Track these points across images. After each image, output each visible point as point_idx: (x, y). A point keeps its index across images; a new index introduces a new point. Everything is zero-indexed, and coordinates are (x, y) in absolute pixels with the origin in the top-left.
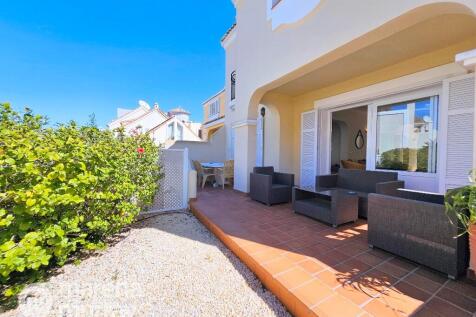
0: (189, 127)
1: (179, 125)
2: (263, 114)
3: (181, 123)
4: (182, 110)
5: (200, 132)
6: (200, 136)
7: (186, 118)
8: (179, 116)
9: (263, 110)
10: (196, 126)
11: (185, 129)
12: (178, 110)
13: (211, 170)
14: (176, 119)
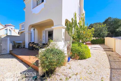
0: (14, 31)
1: (10, 30)
2: (34, 30)
3: (11, 29)
4: (11, 25)
5: (19, 32)
6: (19, 34)
7: (13, 27)
8: (10, 27)
9: (34, 29)
10: (17, 31)
11: (12, 31)
12: (10, 25)
13: (19, 43)
14: (8, 28)
